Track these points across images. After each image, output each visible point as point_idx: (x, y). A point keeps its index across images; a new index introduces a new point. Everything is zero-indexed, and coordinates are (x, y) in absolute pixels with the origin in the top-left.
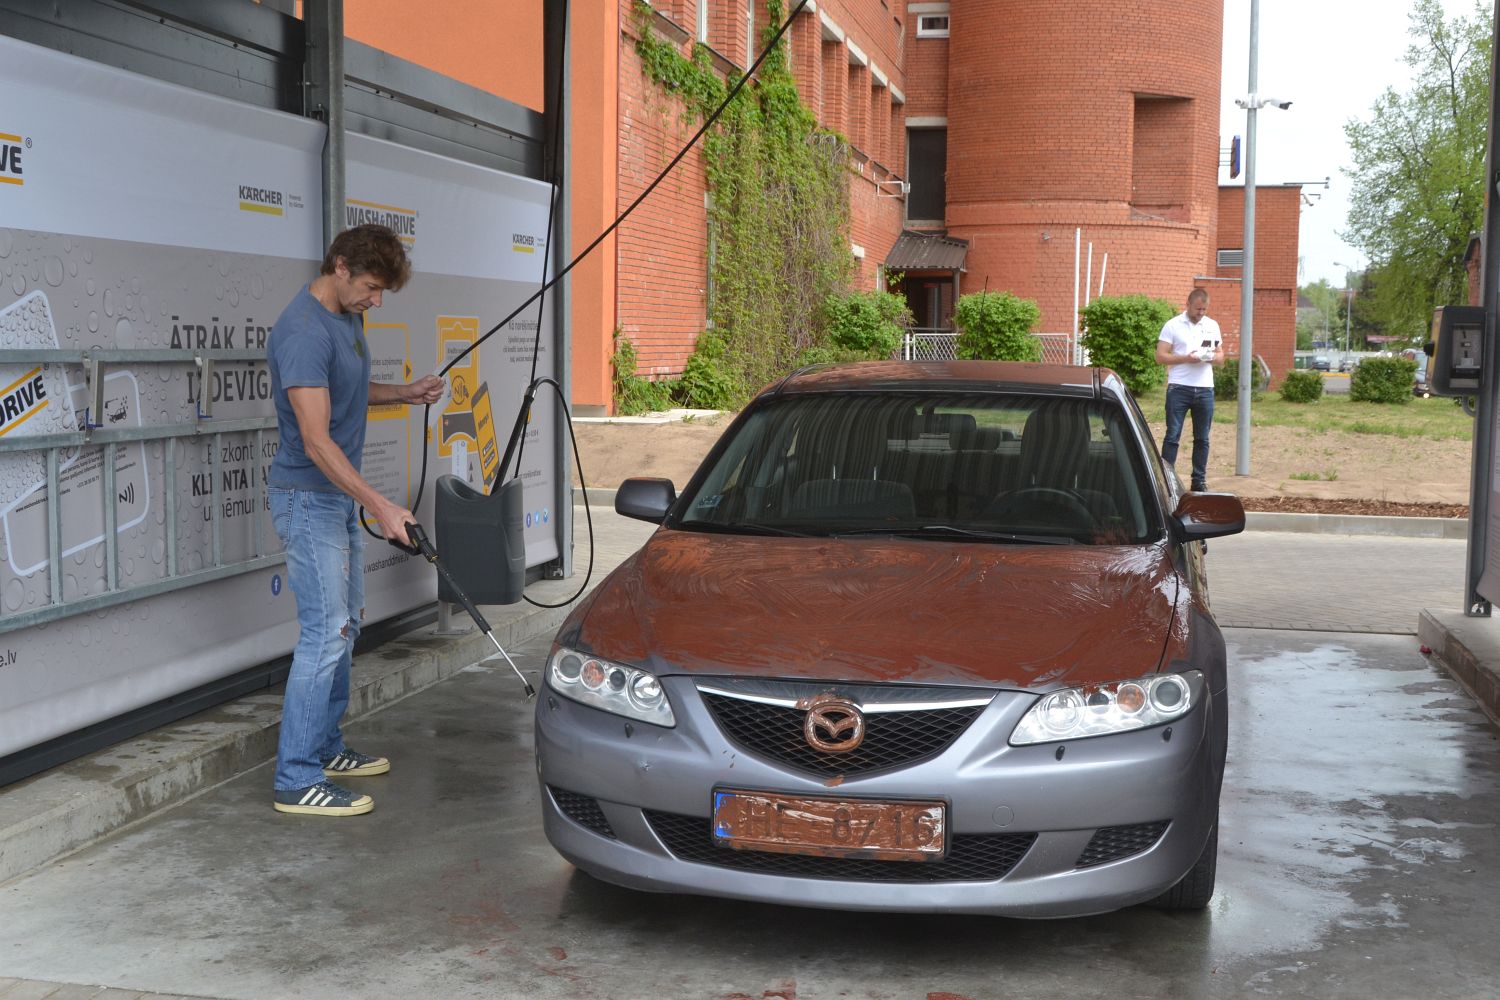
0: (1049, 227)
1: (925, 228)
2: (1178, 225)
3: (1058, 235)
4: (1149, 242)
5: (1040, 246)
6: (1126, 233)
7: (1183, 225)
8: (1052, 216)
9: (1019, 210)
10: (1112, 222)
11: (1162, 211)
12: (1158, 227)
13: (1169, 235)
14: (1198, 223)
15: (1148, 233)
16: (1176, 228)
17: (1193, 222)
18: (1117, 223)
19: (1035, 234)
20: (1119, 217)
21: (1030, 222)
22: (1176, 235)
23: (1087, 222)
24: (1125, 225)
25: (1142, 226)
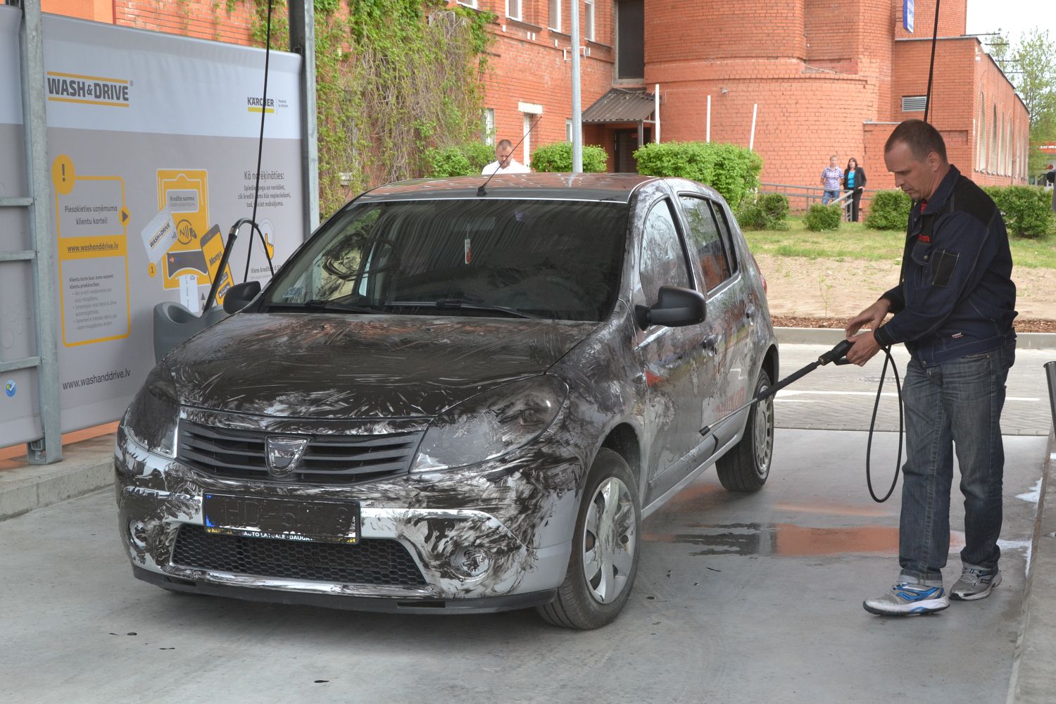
0: (725, 82)
1: (630, 86)
2: (845, 76)
3: (734, 89)
4: (817, 93)
5: (718, 99)
6: (795, 85)
7: (854, 76)
8: (729, 72)
9: (700, 68)
10: (781, 76)
11: (834, 65)
12: (825, 79)
13: (837, 85)
14: (866, 74)
15: (816, 85)
16: (843, 79)
17: (861, 74)
18: (787, 76)
19: (715, 89)
20: (788, 71)
21: (711, 78)
22: (844, 85)
23: (759, 76)
24: (794, 79)
25: (810, 78)
